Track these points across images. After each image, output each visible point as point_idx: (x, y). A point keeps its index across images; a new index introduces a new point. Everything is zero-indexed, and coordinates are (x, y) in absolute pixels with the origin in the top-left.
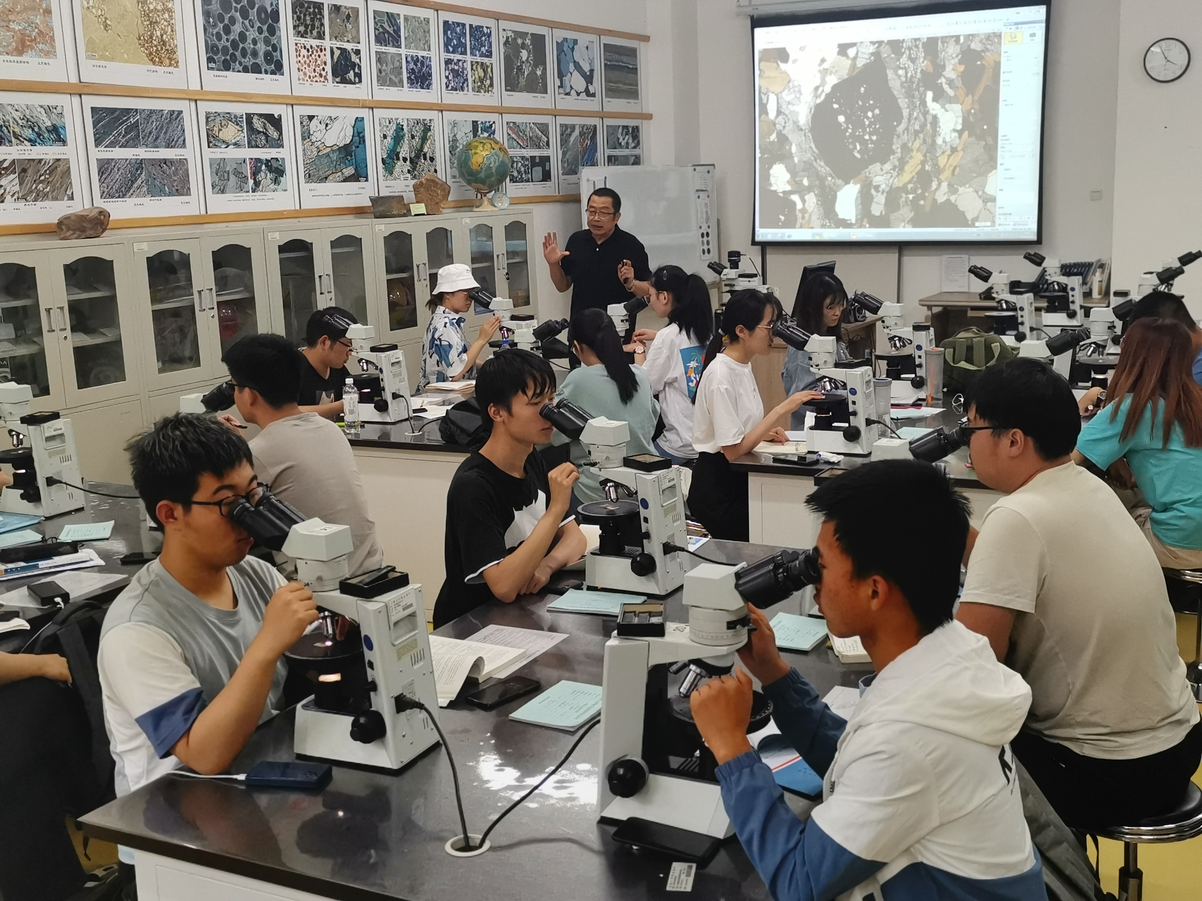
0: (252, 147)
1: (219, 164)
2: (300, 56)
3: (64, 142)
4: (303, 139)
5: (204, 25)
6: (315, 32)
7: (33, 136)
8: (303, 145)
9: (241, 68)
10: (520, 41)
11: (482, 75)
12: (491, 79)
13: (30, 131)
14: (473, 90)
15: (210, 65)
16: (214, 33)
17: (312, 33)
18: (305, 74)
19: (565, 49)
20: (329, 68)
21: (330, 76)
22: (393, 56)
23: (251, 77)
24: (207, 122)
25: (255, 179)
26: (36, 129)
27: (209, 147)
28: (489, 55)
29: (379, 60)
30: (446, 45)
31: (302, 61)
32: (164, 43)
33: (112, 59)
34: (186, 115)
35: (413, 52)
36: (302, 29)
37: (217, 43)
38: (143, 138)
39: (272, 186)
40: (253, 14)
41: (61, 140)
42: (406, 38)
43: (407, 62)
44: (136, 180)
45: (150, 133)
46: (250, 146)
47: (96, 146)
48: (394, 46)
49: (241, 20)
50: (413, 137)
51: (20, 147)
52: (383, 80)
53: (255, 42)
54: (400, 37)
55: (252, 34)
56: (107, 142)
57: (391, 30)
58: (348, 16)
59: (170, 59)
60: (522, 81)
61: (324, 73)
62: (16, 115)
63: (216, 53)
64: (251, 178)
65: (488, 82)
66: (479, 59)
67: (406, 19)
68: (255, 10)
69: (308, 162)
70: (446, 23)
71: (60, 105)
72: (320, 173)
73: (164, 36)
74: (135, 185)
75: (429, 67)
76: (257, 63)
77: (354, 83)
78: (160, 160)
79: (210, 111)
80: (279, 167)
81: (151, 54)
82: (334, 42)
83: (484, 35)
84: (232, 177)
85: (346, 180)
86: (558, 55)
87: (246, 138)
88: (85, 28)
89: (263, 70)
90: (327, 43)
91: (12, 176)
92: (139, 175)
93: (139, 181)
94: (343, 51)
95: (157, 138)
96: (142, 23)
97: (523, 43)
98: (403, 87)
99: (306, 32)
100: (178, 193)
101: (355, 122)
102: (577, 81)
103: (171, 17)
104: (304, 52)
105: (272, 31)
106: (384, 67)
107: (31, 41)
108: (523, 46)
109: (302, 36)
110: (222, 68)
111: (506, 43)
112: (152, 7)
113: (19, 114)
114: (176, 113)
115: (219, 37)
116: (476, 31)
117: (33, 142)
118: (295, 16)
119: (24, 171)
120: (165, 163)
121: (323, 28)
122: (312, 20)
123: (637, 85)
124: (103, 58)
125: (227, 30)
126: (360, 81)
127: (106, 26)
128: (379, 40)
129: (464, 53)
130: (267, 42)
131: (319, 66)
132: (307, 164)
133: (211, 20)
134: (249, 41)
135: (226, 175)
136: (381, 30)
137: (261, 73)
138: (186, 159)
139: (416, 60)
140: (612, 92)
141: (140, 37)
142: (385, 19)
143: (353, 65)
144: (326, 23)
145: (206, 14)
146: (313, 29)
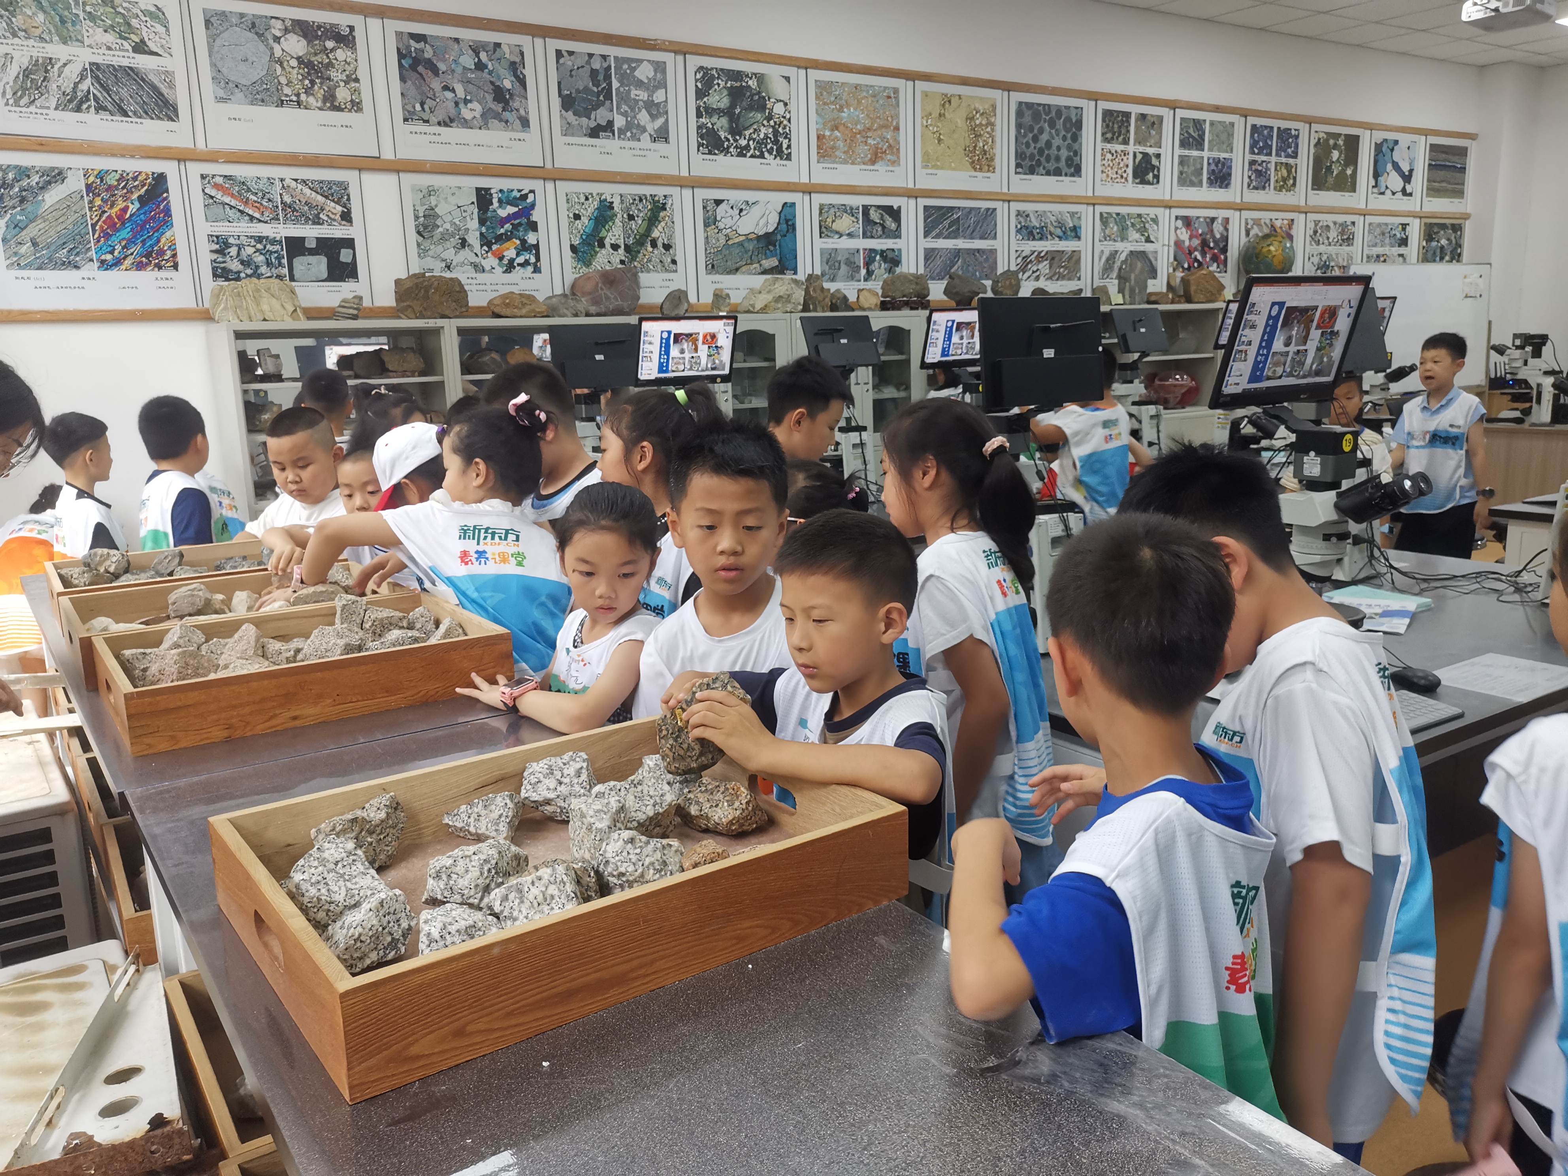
2: (1104, 160)
5: (1016, 136)
6: (1121, 139)
9: (1044, 172)
10: (1332, 142)
11: (1285, 174)
12: (1295, 178)
14: (1275, 189)
15: (1018, 170)
16: (1024, 142)
17: (1118, 140)
18: (1107, 176)
19: (1384, 149)
20: (1130, 170)
21: (1130, 178)
22: (1196, 158)
23: (1052, 179)
28: (1295, 155)
29: (1181, 163)
30: (1252, 148)
31: (1106, 165)
32: (985, 152)
33: (942, 168)
34: (999, 213)
35: (1215, 154)
36: (1109, 135)
37: (1026, 150)
38: (962, 231)
40: (1060, 124)
42: (1209, 142)
43: (1209, 164)
44: (953, 266)
45: (968, 227)
47: (925, 237)
48: (1197, 149)
49: (1049, 130)
52: (1184, 180)
53: (1058, 148)
54: (1204, 141)
55: (1057, 142)
56: (934, 234)
57: (1195, 135)
58: (1154, 123)
59: (989, 166)
60: (1331, 180)
61: (1125, 175)
63: (1025, 160)
65: (1291, 181)
66: (1284, 160)
67: (1212, 124)
68: (1062, 120)
70: (1254, 127)
73: (986, 147)
74: (952, 270)
75: (1230, 167)
76: (1058, 167)
77: (1152, 184)
78: (974, 250)
81: (973, 162)
82: (1138, 147)
83: (1291, 137)
86: (1376, 155)
88: (923, 142)
89: (1063, 173)
90: (1131, 148)
92: (957, 262)
93: (956, 267)
94: (1145, 155)
95: (973, 231)
96: (969, 136)
97: (1335, 144)
98: (1202, 187)
99: (1112, 138)
102: (1394, 181)
103: (993, 130)
104: (1109, 156)
106: (1186, 169)
107: (882, 153)
108: (1335, 146)
109: (1109, 143)
110: (1028, 172)
111: (1317, 144)
112: (978, 122)
114: (991, 211)
115: (1028, 145)
116: (1284, 134)
118: (1104, 125)
120: (978, 252)
121: (1128, 134)
122: (1120, 127)
123: (1463, 184)
124: (935, 167)
125: (1036, 139)
126: (1158, 182)
127: (940, 140)
128: (1184, 144)
129: (1270, 154)
130: (1069, 148)
131: (1121, 169)
133: (1023, 131)
134: (1054, 147)
136: (1186, 135)
137: (1061, 175)
138: (995, 249)
139: (1217, 161)
140: (1434, 191)
141: (966, 148)
142: (1191, 125)
143: (1154, 168)
144: (1132, 129)
145: (1019, 126)
146: (1119, 135)
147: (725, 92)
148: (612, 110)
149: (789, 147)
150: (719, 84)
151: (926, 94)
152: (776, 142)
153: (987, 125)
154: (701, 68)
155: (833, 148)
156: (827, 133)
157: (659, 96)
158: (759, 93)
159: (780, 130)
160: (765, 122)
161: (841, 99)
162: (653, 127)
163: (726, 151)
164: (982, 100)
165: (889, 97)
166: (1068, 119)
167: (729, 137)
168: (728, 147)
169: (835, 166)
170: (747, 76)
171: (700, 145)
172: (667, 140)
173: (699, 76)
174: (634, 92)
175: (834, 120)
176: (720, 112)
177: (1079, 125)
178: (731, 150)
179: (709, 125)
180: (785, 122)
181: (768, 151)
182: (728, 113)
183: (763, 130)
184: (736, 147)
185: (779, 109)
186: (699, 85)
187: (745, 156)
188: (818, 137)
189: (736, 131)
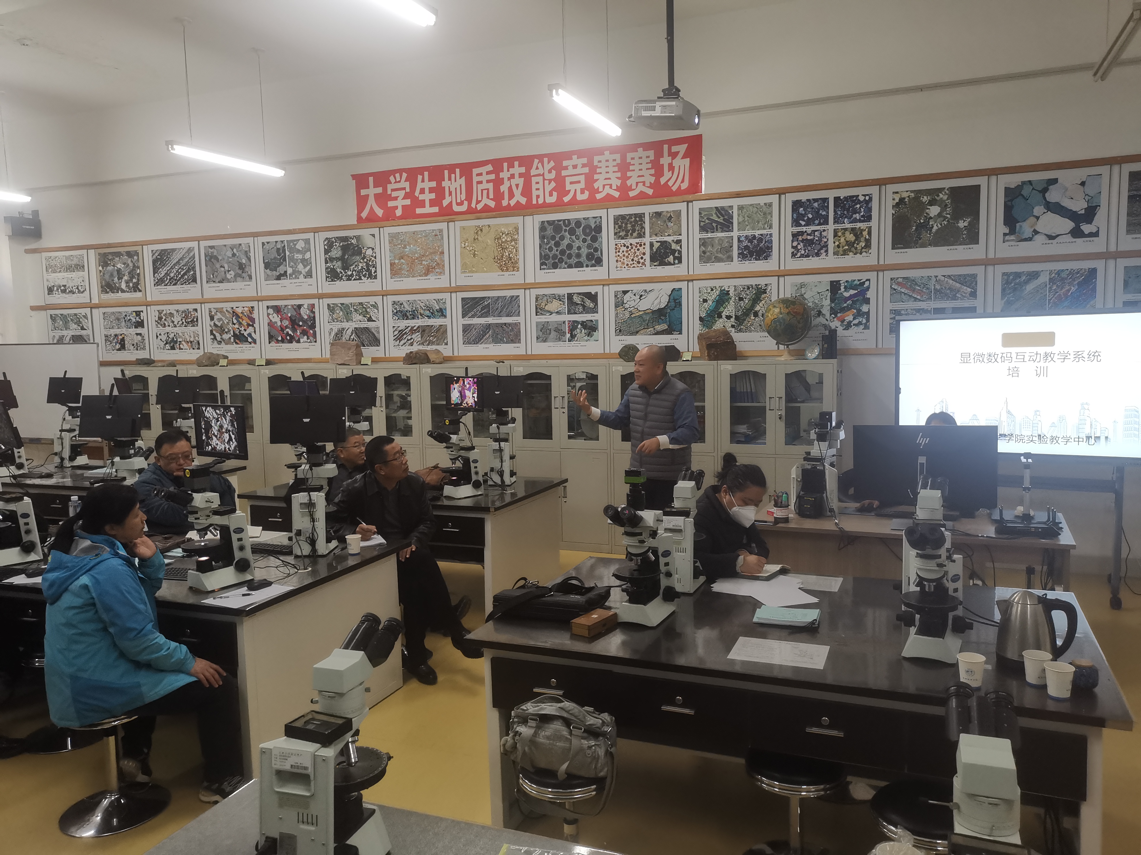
0: (571, 314)
1: (543, 325)
2: (619, 252)
3: (445, 317)
4: (616, 306)
5: (540, 244)
6: (635, 234)
7: (430, 314)
8: (616, 310)
9: (566, 266)
10: (925, 199)
11: (852, 239)
12: (867, 241)
13: (428, 312)
14: (835, 254)
15: (542, 267)
16: (548, 247)
17: (631, 234)
18: (623, 263)
19: (1026, 192)
20: (647, 257)
21: (647, 262)
22: (721, 239)
23: (575, 270)
24: (536, 302)
25: (571, 334)
26: (431, 311)
27: (536, 315)
28: (867, 219)
29: (703, 244)
30: (796, 221)
31: (621, 255)
32: (510, 258)
33: (476, 272)
34: (522, 298)
35: (747, 232)
36: (622, 234)
37: (549, 253)
38: (492, 312)
39: (586, 338)
40: (579, 231)
41: (444, 316)
42: (739, 223)
43: (739, 241)
44: (486, 335)
45: (497, 309)
46: (569, 313)
47: (463, 318)
49: (569, 237)
50: (741, 299)
51: (423, 320)
52: (709, 258)
53: (579, 248)
54: (732, 223)
55: (577, 244)
56: (470, 315)
57: (721, 220)
58: (671, 218)
59: (514, 267)
60: (929, 236)
61: (642, 261)
62: (422, 305)
63: (547, 259)
64: (568, 333)
65: (863, 244)
66: (848, 226)
67: (740, 208)
68: (581, 228)
69: (620, 321)
70: (796, 202)
71: (444, 298)
72: (632, 329)
73: (511, 255)
74: (485, 338)
76: (580, 261)
77: (674, 264)
78: (502, 324)
79: (539, 294)
80: (594, 326)
81: (500, 266)
82: (654, 237)
83: (859, 203)
84: (553, 333)
85: (658, 333)
86: (1009, 202)
87: (566, 309)
88: (462, 257)
89: (585, 265)
90: (647, 240)
91: (418, 334)
92: (488, 332)
93: (487, 336)
94: (663, 243)
95: (501, 312)
96: (497, 249)
97: (933, 200)
98: (732, 261)
99: (628, 235)
100: (513, 341)
101: (672, 291)
102: (1052, 224)
103: (516, 243)
104: (622, 249)
105: (594, 239)
106: (710, 248)
107: (432, 268)
108: (933, 202)
109: (623, 238)
110: (551, 267)
111: (900, 204)
112: (504, 240)
113: (423, 304)
114: (515, 297)
115: (550, 249)
116: (847, 202)
117: (429, 317)
118: (617, 226)
119: (424, 331)
120: (505, 325)
121: (643, 230)
122: (633, 226)
124: (470, 272)
125: (557, 244)
126: (680, 262)
127: (474, 255)
128: (705, 229)
129: (824, 223)
130: (589, 247)
131: (637, 256)
132: (618, 323)
133: (546, 240)
134: (575, 248)
135: (548, 331)
136: (707, 221)
137: (583, 267)
138: (519, 323)
139: (751, 238)
141: (495, 258)
142: (714, 212)
143: (673, 252)
144: (647, 226)
145: (542, 237)
146: (634, 231)
147: (340, 249)
148: (286, 266)
149: (375, 272)
150: (336, 245)
151: (463, 228)
152: (368, 270)
153: (511, 241)
154: (327, 238)
155: (400, 269)
156: (397, 261)
157: (307, 256)
158: (358, 246)
159: (370, 263)
160: (362, 261)
161: (405, 241)
162: (304, 271)
163: (341, 279)
164: (507, 225)
165: (436, 235)
166: (588, 226)
167: (342, 271)
168: (342, 276)
169: (402, 279)
170: (351, 238)
171: (327, 277)
172: (311, 277)
173: (325, 243)
174: (296, 255)
175: (401, 253)
176: (337, 259)
177: (599, 229)
178: (343, 278)
179: (332, 267)
180: (373, 259)
181: (363, 276)
182: (341, 259)
183: (361, 265)
184: (346, 276)
185: (369, 252)
186: (326, 247)
187: (351, 280)
188: (391, 265)
189: (345, 268)
